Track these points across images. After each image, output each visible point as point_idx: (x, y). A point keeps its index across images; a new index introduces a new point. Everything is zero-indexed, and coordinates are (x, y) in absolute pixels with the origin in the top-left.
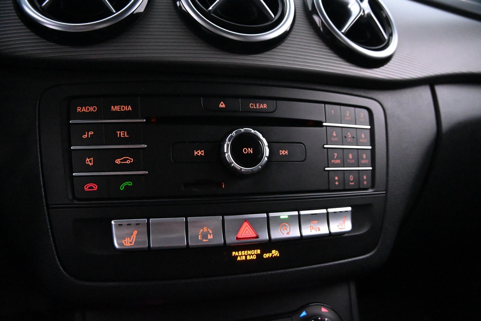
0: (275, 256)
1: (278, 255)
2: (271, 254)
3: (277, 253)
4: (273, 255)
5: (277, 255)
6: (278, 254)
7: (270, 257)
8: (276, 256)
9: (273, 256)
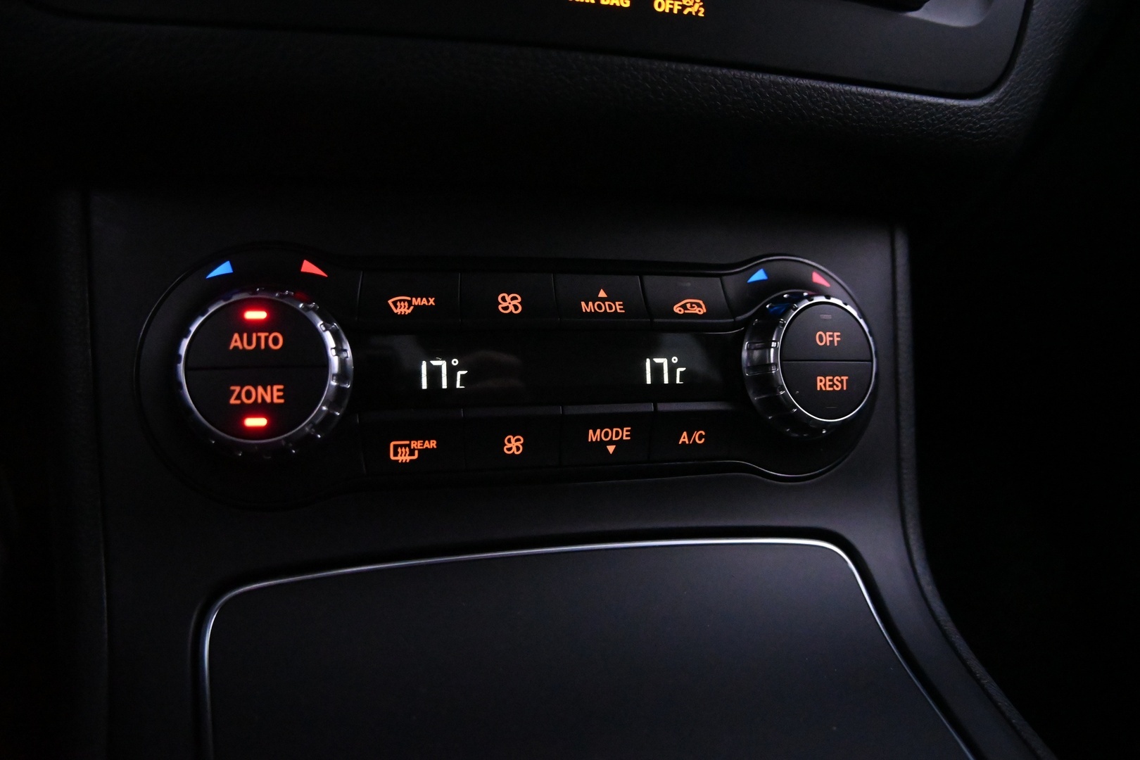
0: (690, 13)
1: (701, 14)
2: (680, 3)
3: (697, 6)
4: (684, 7)
5: (698, 11)
6: (702, 10)
7: (675, 11)
8: (694, 14)
9: (686, 12)
